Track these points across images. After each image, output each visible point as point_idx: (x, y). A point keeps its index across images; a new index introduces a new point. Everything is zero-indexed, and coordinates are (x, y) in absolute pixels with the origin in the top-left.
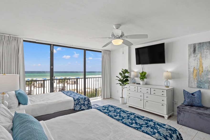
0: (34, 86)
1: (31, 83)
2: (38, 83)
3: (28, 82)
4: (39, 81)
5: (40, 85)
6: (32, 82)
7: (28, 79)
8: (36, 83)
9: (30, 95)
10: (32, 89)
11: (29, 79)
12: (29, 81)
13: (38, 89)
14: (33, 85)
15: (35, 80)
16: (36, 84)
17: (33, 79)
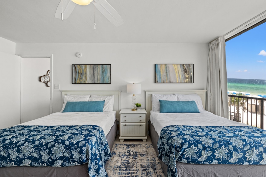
0: (243, 107)
1: (239, 101)
2: (250, 102)
3: (234, 98)
4: (252, 98)
5: (254, 107)
6: (240, 98)
7: (233, 93)
8: (246, 102)
9: (237, 121)
10: (241, 111)
11: (235, 93)
12: (235, 96)
13: (249, 114)
14: (241, 104)
15: (245, 96)
16: (246, 104)
17: (242, 94)
